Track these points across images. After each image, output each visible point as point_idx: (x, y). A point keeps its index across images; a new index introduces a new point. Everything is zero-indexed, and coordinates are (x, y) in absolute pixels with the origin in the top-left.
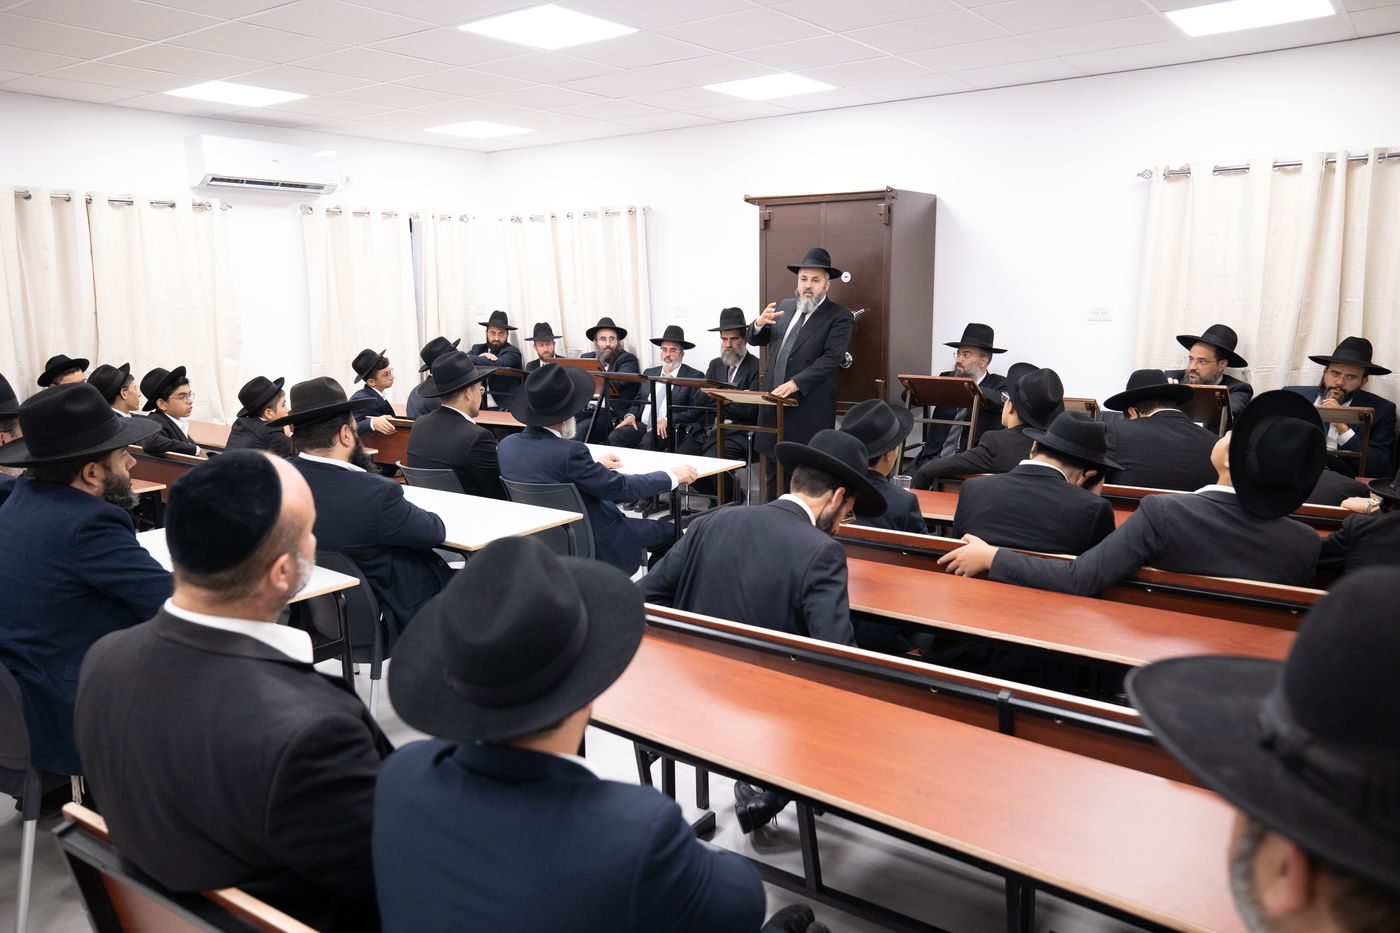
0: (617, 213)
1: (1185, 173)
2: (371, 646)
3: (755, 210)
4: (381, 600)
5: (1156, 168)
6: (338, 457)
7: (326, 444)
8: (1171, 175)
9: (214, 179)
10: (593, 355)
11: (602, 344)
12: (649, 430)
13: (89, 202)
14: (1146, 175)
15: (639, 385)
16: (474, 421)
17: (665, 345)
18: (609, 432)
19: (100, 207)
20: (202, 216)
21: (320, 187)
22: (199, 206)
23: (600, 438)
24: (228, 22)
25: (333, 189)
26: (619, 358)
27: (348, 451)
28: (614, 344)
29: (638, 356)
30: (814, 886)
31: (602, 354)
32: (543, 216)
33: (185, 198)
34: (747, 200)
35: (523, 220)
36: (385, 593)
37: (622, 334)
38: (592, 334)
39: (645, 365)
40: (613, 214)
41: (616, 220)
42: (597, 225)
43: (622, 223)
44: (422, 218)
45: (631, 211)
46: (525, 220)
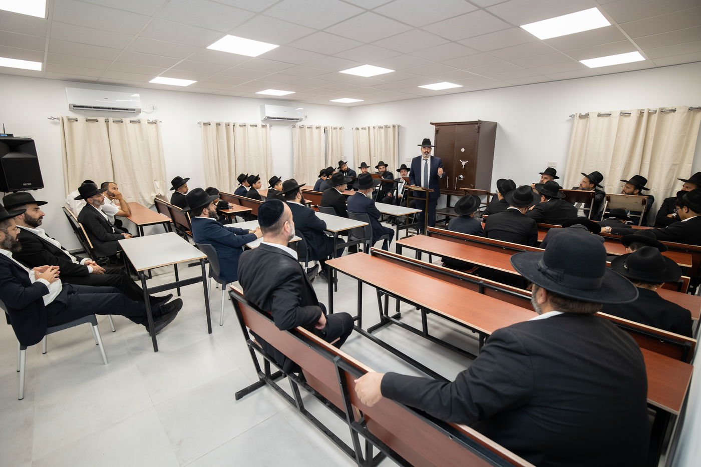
1: (587, 116)
2: (305, 257)
3: (434, 127)
4: (308, 244)
5: (576, 114)
6: (297, 202)
7: (294, 199)
8: (581, 117)
9: (268, 118)
10: (378, 173)
11: (381, 170)
12: (395, 198)
13: (234, 126)
14: (572, 116)
15: (393, 183)
16: (341, 193)
17: (402, 170)
18: (383, 198)
19: (237, 127)
20: (264, 129)
21: (298, 119)
22: (263, 126)
23: (379, 200)
24: (274, 73)
25: (301, 120)
26: (387, 174)
27: (300, 200)
28: (384, 170)
29: (393, 174)
30: (425, 334)
31: (381, 173)
32: (366, 128)
33: (260, 123)
34: (431, 124)
36: (309, 242)
37: (386, 166)
38: (377, 167)
39: (396, 177)
40: (388, 127)
41: (389, 129)
42: (383, 131)
43: (391, 130)
44: (328, 129)
45: (394, 127)
46: (360, 129)
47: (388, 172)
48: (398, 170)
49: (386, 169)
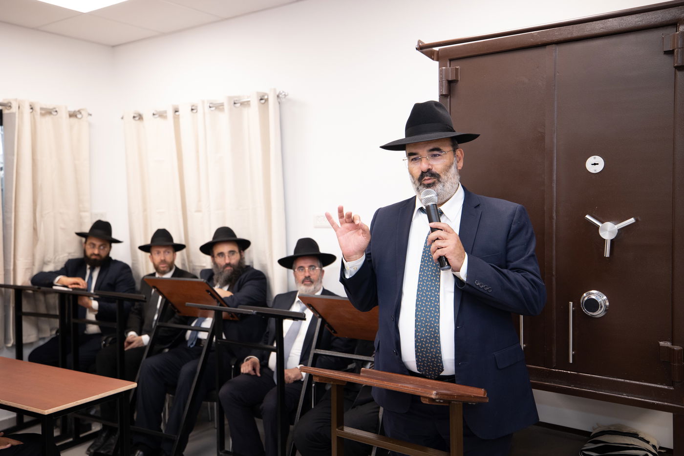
0: (245, 104)
10: (209, 271)
11: (221, 261)
17: (300, 263)
26: (243, 276)
28: (234, 259)
31: (221, 273)
32: (165, 112)
35: (144, 117)
37: (244, 245)
38: (207, 249)
40: (242, 104)
41: (246, 111)
42: (224, 118)
43: (253, 113)
44: (14, 109)
45: (263, 99)
46: (147, 116)
47: (249, 268)
48: (287, 262)
49: (242, 259)
